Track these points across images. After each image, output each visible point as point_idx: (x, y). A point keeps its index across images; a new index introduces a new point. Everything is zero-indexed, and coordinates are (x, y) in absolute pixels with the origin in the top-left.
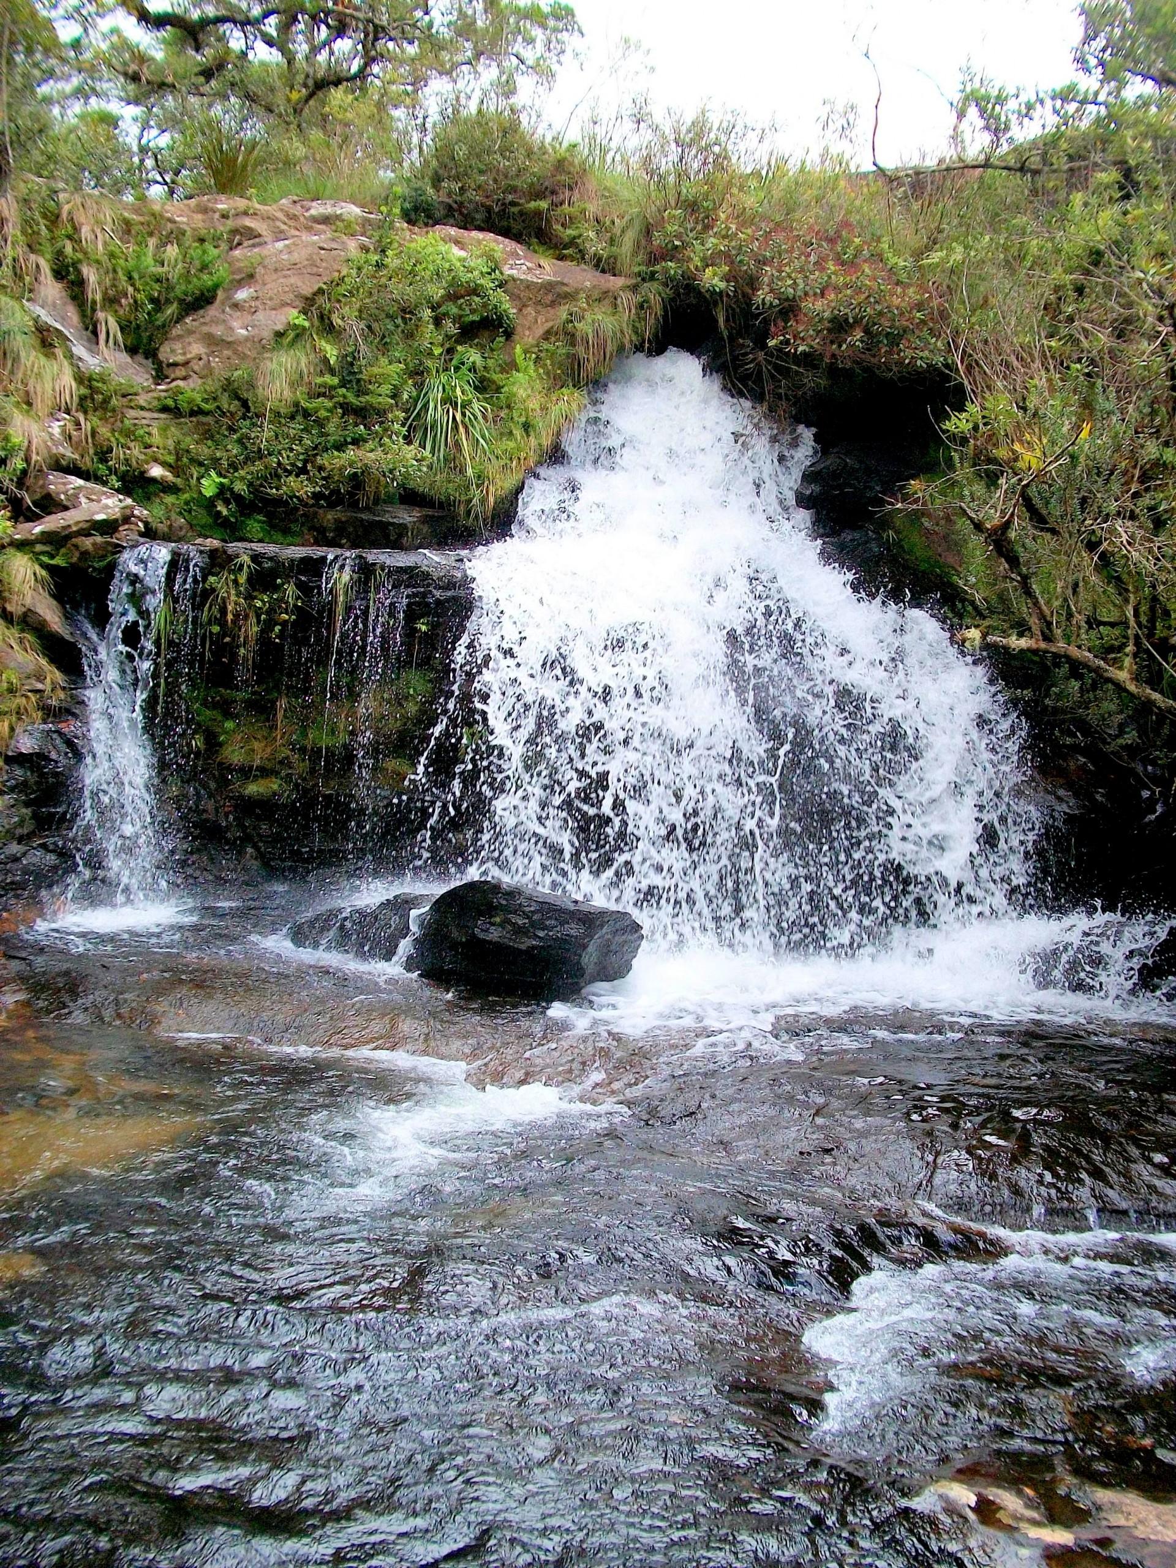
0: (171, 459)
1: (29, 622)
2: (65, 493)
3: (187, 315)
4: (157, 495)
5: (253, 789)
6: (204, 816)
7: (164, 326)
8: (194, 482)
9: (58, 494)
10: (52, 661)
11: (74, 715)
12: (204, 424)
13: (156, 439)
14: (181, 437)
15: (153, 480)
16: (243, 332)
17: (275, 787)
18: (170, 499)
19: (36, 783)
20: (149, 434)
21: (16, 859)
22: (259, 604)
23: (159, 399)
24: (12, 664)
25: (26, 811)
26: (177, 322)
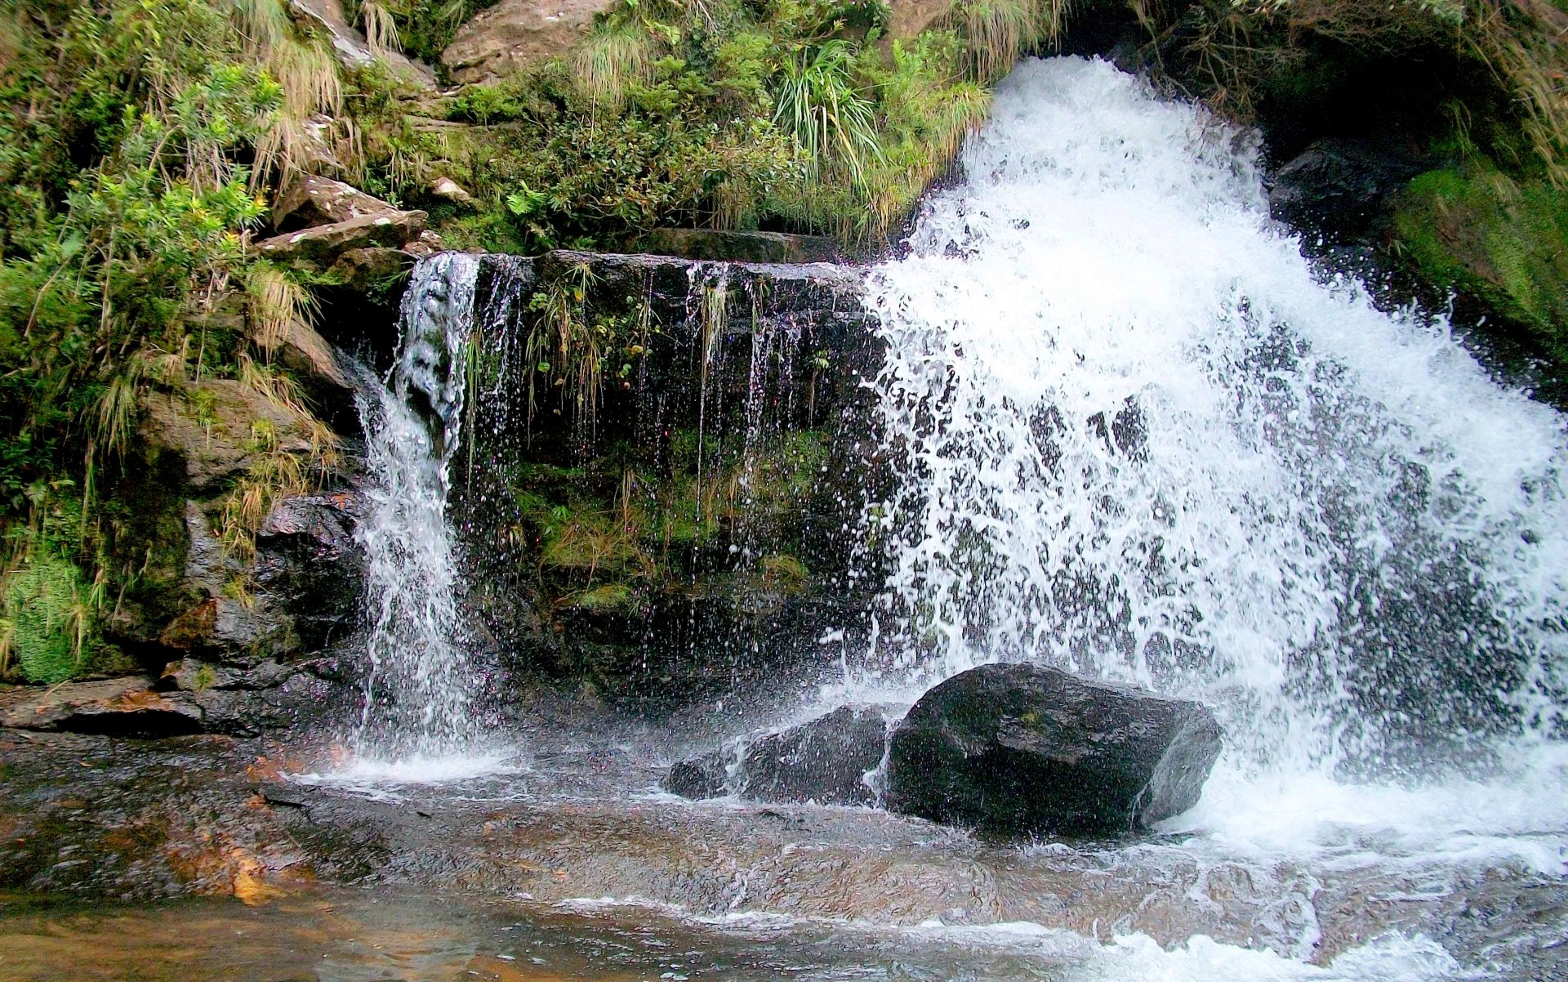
0: (467, 173)
1: (284, 360)
2: (332, 201)
3: (476, 13)
4: (449, 220)
5: (592, 599)
6: (528, 635)
7: (447, 24)
8: (497, 200)
9: (322, 202)
10: (319, 415)
11: (350, 486)
12: (507, 131)
13: (446, 149)
14: (478, 149)
15: (445, 200)
16: (555, 19)
17: (622, 595)
18: (466, 224)
19: (302, 578)
20: (439, 142)
21: (276, 685)
22: (603, 330)
23: (447, 105)
24: (265, 414)
25: (289, 619)
26: (463, 22)
